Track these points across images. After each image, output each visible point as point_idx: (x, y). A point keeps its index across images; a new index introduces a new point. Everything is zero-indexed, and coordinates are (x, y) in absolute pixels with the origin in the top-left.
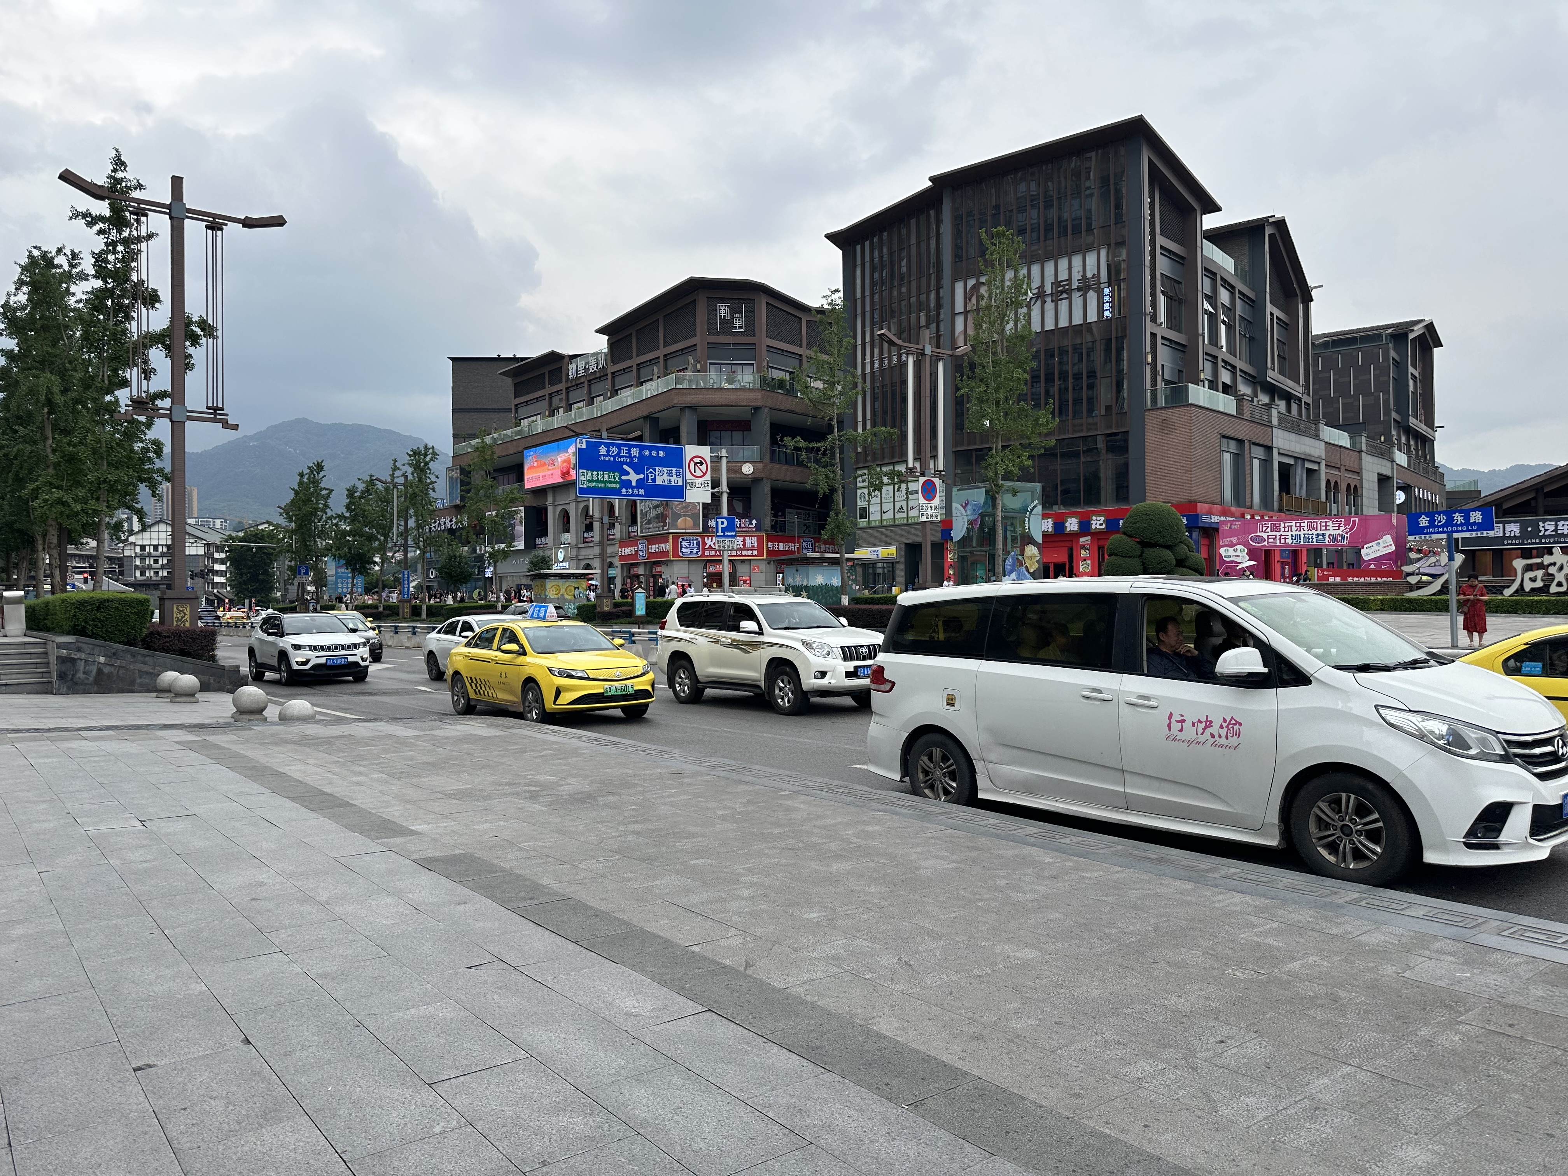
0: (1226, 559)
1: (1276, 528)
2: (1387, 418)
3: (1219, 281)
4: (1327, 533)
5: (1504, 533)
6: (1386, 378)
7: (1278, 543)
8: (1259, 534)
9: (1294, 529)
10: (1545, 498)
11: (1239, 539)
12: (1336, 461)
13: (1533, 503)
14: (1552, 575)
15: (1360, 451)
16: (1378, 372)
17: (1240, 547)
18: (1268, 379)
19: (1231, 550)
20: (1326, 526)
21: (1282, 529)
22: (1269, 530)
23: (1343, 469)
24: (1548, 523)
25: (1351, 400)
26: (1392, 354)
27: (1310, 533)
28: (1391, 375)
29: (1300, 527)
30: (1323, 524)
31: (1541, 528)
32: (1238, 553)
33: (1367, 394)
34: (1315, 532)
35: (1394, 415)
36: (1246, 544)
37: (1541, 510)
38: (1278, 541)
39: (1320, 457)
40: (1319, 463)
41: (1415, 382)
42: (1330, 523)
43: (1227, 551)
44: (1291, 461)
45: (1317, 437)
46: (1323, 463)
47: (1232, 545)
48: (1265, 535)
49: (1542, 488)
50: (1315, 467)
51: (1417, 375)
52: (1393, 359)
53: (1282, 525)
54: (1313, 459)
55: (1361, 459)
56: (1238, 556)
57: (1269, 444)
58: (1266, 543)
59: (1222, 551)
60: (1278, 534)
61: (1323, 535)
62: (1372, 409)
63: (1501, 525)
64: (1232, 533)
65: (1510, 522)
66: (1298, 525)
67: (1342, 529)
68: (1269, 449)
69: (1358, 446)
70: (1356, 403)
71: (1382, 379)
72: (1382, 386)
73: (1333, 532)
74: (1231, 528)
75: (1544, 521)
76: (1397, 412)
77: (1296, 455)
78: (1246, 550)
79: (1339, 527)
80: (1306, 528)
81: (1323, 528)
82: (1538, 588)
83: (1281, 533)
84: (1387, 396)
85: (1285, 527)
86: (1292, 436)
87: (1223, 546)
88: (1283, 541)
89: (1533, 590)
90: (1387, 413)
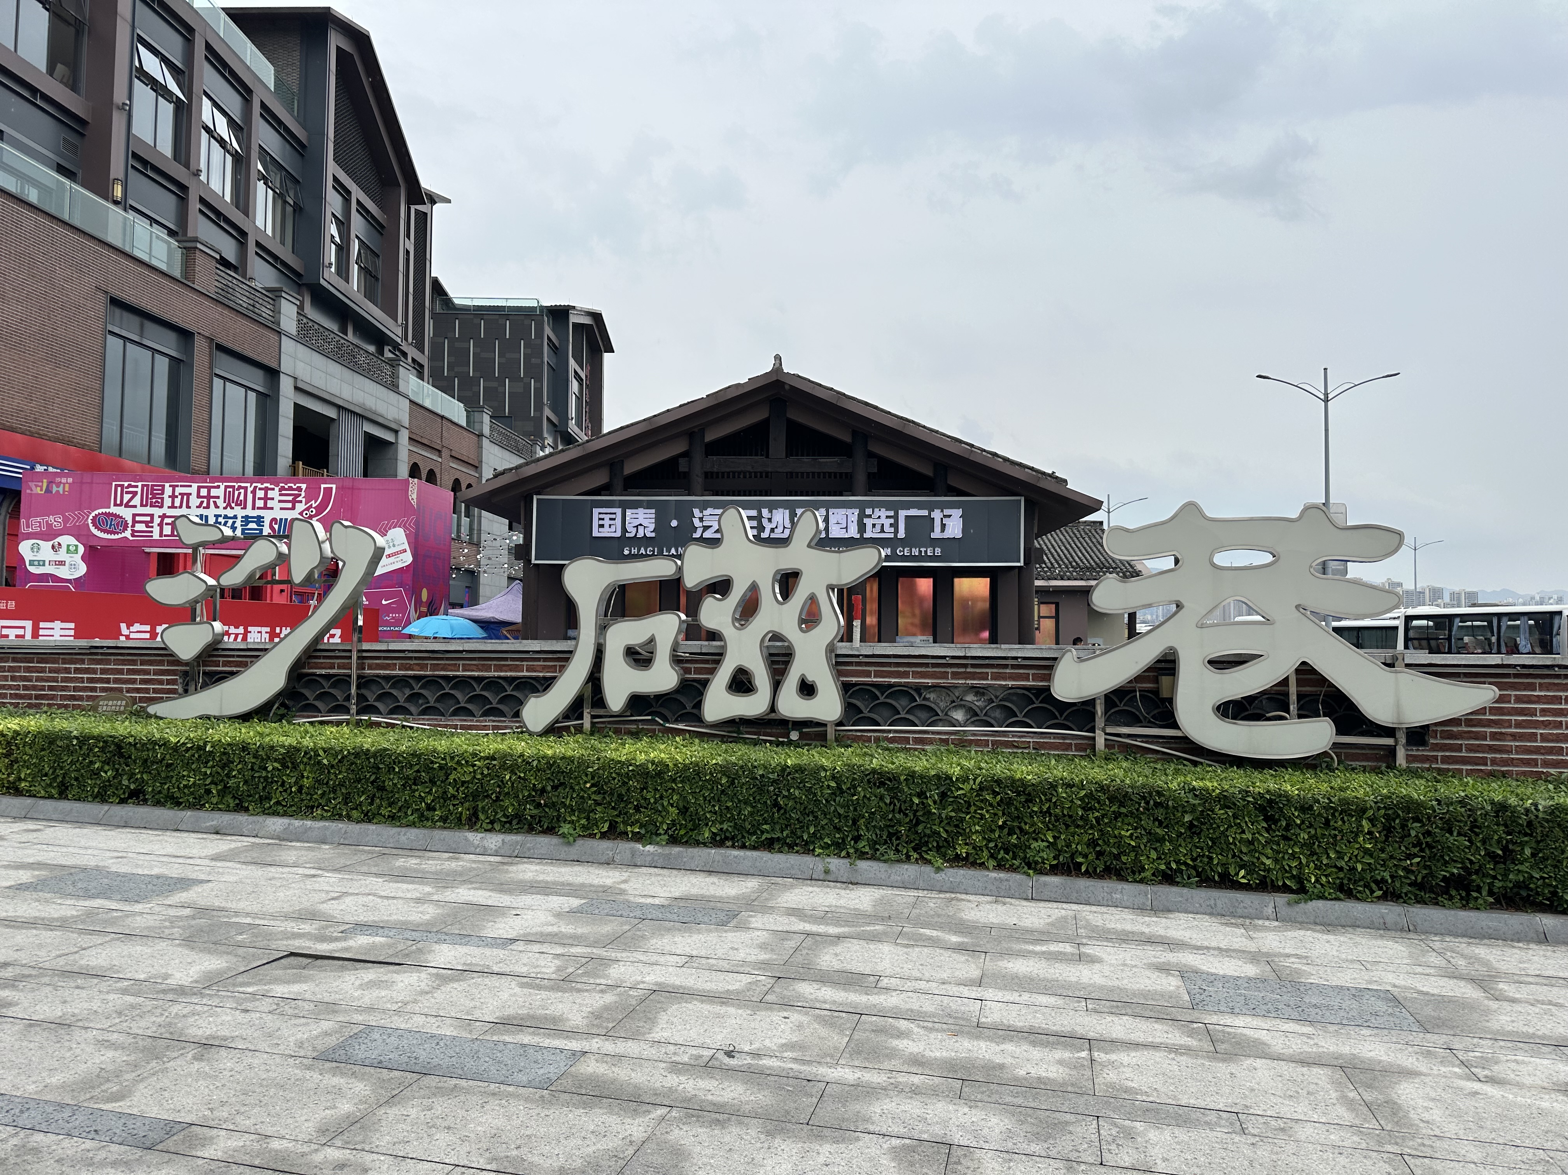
0: (32, 569)
1: (154, 498)
2: (538, 414)
3: (200, 51)
4: (268, 516)
5: (624, 530)
6: (538, 361)
7: (156, 536)
8: (113, 510)
9: (194, 501)
10: (707, 454)
11: (66, 520)
12: (431, 435)
13: (683, 466)
14: (713, 636)
15: (480, 435)
16: (529, 351)
17: (67, 540)
18: (322, 282)
19: (46, 546)
20: (266, 499)
21: (168, 502)
22: (137, 501)
23: (445, 453)
24: (709, 511)
25: (495, 384)
26: (548, 331)
27: (230, 513)
28: (546, 359)
29: (209, 497)
30: (260, 494)
31: (697, 523)
32: (62, 555)
33: (515, 379)
34: (238, 511)
35: (547, 412)
36: (81, 534)
37: (698, 480)
38: (156, 530)
39: (397, 422)
40: (396, 432)
41: (581, 385)
42: (274, 494)
43: (35, 549)
44: (331, 413)
45: (393, 387)
46: (404, 436)
47: (49, 535)
48: (127, 514)
49: (702, 431)
50: (389, 437)
51: (583, 375)
52: (549, 338)
53: (168, 491)
54: (380, 420)
55: (480, 447)
56: (62, 563)
57: (274, 365)
58: (128, 534)
59: (25, 548)
60: (157, 512)
61: (259, 520)
62: (520, 399)
63: (619, 511)
64: (51, 504)
65: (635, 505)
66: (204, 492)
67: (300, 507)
68: (273, 374)
69: (477, 426)
70: (500, 389)
71: (533, 360)
72: (534, 372)
73: (280, 515)
74: (48, 490)
75: (704, 506)
76: (554, 409)
77: (341, 403)
78: (81, 549)
79: (294, 502)
80: (221, 502)
81: (260, 503)
82: (660, 698)
83: (165, 510)
84: (538, 385)
85: (173, 497)
86: (334, 368)
87: (29, 536)
88: (167, 530)
89: (638, 702)
90: (539, 407)
